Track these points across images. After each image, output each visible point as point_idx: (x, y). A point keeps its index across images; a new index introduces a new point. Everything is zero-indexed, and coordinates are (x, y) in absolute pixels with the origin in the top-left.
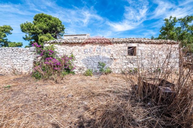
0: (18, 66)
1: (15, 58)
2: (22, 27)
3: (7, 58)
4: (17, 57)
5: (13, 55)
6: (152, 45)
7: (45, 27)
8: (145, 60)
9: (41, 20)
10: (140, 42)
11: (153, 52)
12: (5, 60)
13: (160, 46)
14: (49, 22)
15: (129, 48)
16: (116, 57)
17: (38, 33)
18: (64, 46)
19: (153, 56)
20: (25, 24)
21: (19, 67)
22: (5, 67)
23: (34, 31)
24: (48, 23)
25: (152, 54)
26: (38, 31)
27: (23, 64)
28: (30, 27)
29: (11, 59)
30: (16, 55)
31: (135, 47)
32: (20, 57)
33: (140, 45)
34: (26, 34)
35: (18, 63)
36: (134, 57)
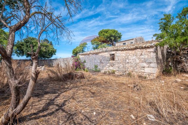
6: (126, 51)
8: (120, 64)
10: (117, 50)
11: (127, 57)
13: (133, 51)
15: (111, 55)
16: (103, 62)
19: (127, 61)
25: (126, 59)
31: (114, 54)
33: (117, 52)
36: (113, 61)
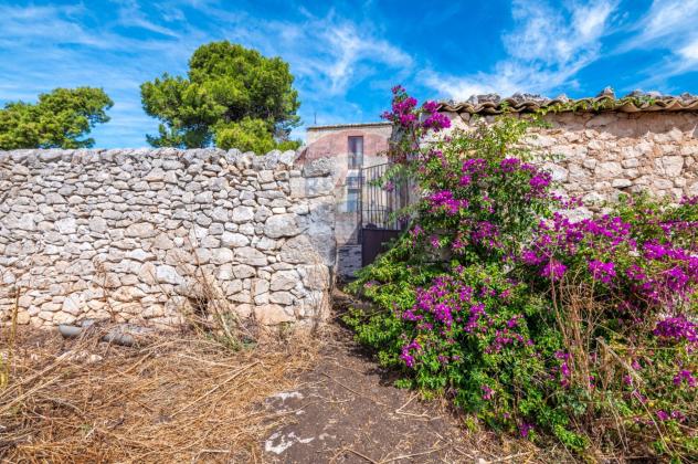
0: (225, 273)
1: (202, 218)
2: (147, 95)
3: (147, 216)
4: (218, 213)
5: (188, 197)
7: (236, 92)
9: (220, 65)
12: (134, 229)
14: (254, 73)
17: (210, 118)
18: (572, 135)
20: (157, 83)
21: (236, 285)
22: (134, 279)
23: (195, 107)
24: (247, 78)
26: (210, 107)
27: (262, 260)
28: (179, 96)
29: (173, 224)
30: (206, 196)
32: (238, 215)
34: (160, 122)
35: (226, 254)
